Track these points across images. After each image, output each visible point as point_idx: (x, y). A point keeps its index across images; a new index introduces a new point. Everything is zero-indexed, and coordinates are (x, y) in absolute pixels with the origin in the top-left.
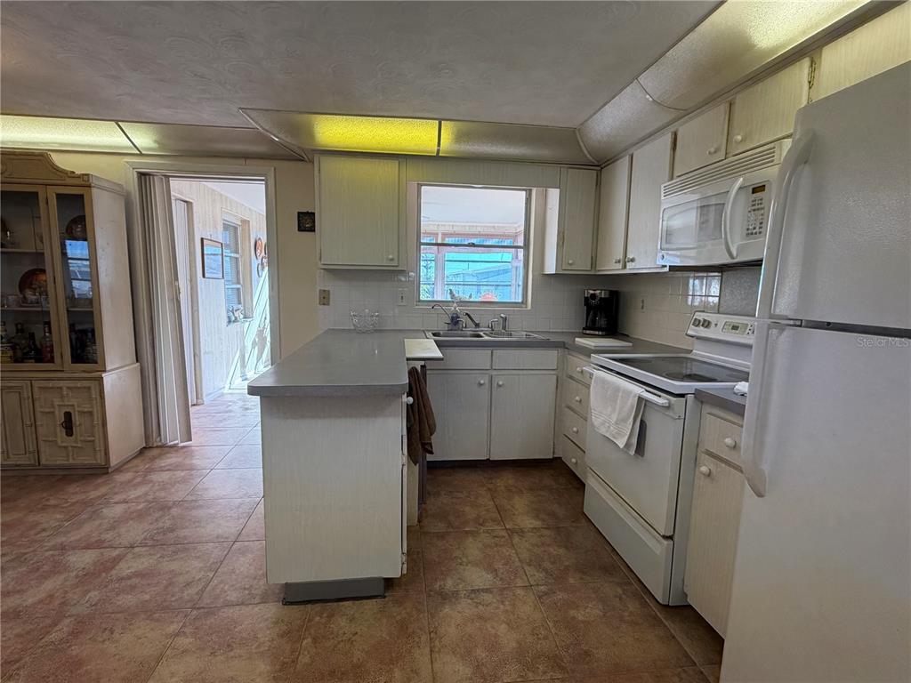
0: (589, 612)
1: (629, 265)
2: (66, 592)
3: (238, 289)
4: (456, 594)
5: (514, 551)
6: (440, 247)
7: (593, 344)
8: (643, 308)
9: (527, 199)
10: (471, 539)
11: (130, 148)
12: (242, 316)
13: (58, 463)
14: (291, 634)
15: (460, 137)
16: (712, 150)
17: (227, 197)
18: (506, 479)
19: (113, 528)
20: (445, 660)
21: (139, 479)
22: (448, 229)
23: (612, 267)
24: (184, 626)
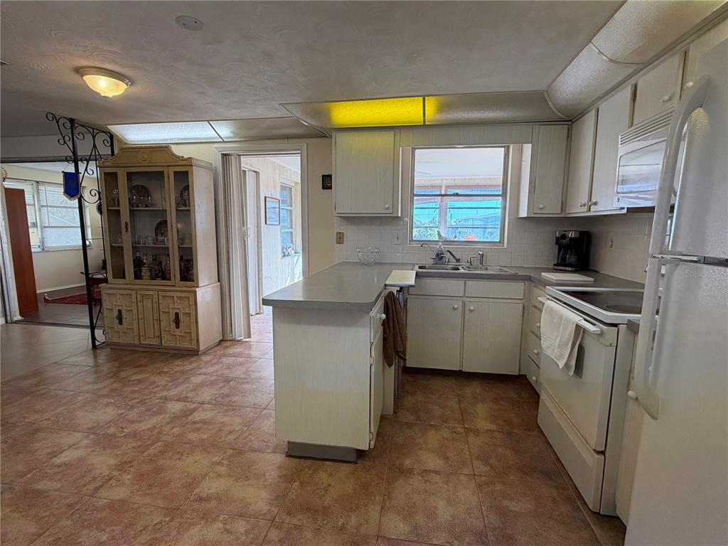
0: (520, 506)
1: (593, 208)
2: (162, 426)
3: (291, 233)
4: (411, 471)
5: (467, 446)
6: (443, 198)
7: (555, 278)
8: (611, 247)
9: (505, 155)
10: (433, 432)
11: (217, 138)
12: (293, 252)
13: (186, 346)
14: (288, 478)
15: (442, 108)
16: (666, 98)
17: (283, 167)
18: (473, 389)
19: (195, 390)
20: (390, 517)
21: (216, 360)
22: (451, 182)
23: (578, 210)
24: (223, 459)
